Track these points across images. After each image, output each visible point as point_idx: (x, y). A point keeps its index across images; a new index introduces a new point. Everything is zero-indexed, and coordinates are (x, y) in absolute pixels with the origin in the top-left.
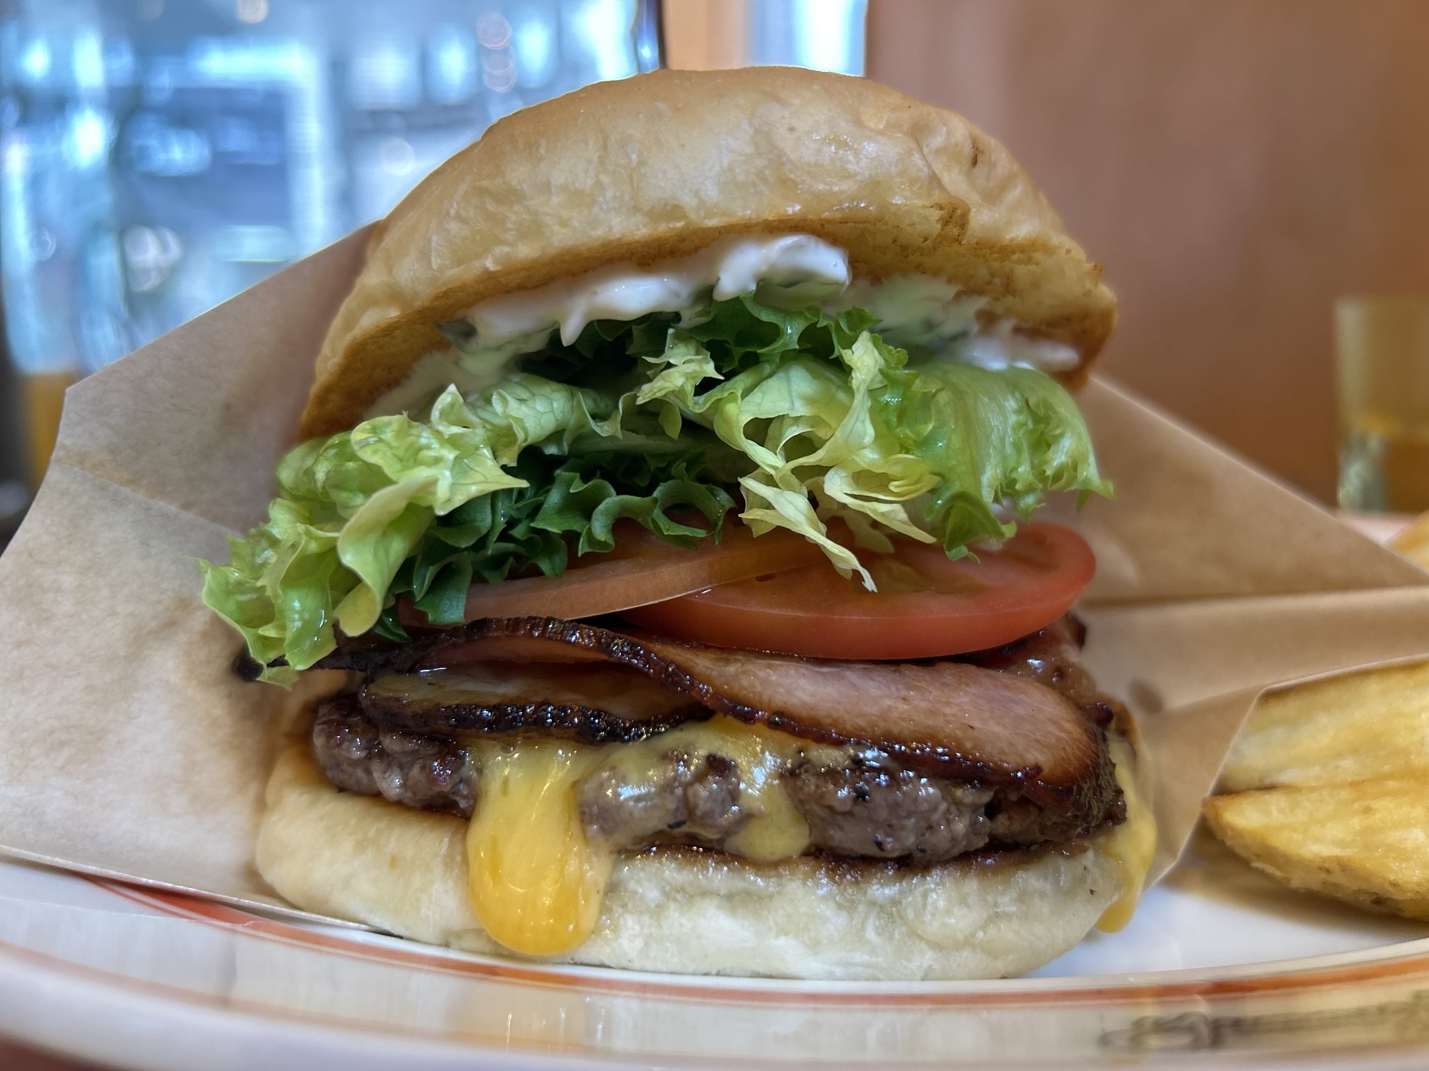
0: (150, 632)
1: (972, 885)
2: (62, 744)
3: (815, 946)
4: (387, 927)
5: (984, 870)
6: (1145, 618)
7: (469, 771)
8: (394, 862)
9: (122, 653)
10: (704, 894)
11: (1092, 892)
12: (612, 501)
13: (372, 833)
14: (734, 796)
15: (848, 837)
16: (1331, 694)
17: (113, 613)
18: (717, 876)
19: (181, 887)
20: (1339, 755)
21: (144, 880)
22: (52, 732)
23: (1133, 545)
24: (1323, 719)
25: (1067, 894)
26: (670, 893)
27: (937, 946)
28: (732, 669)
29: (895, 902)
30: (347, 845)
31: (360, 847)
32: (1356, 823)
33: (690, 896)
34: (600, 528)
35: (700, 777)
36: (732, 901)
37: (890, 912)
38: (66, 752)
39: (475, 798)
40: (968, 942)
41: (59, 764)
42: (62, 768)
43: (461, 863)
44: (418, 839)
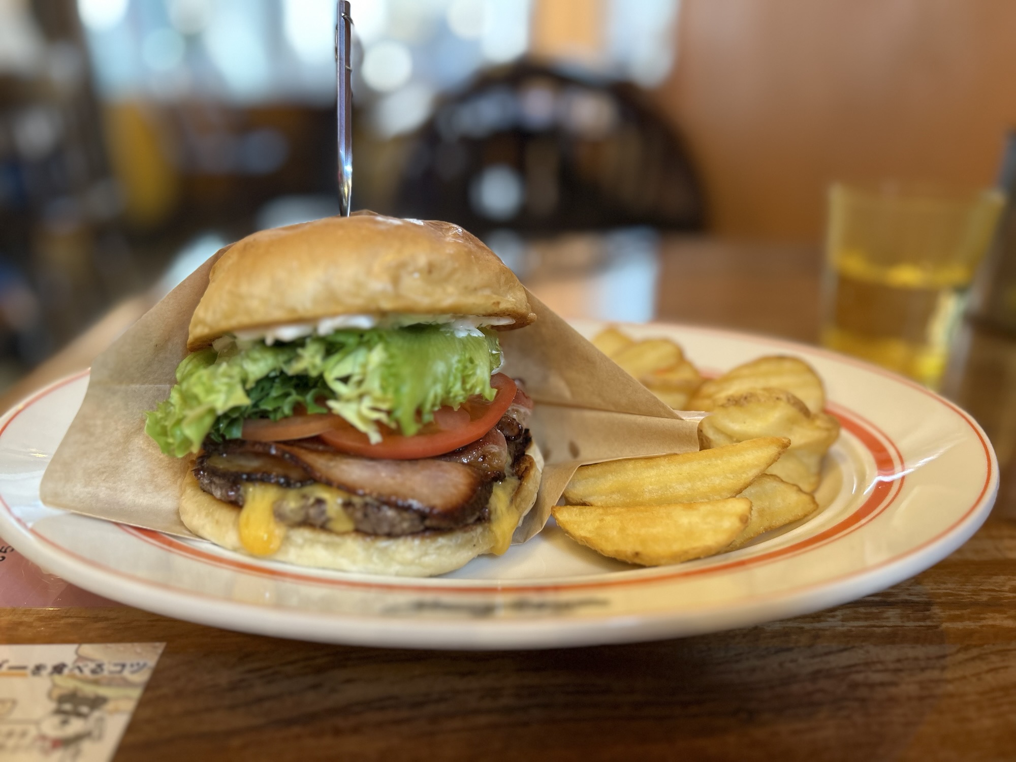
0: (132, 433)
1: (417, 542)
2: (103, 473)
3: (354, 562)
4: (216, 542)
5: (423, 538)
6: (575, 413)
7: (242, 491)
8: (217, 522)
9: (122, 441)
10: (318, 542)
11: (474, 545)
12: (294, 397)
13: (211, 510)
14: (323, 512)
15: (366, 527)
16: (614, 466)
17: (117, 429)
18: (324, 537)
19: (144, 527)
20: (613, 493)
21: (131, 524)
22: (99, 469)
23: (569, 383)
24: (610, 477)
25: (461, 546)
26: (306, 541)
27: (402, 563)
28: (332, 464)
29: (386, 548)
30: (203, 513)
31: (207, 515)
32: (597, 523)
33: (313, 542)
34: (287, 410)
35: (313, 505)
36: (327, 545)
37: (383, 551)
38: (105, 475)
39: (244, 501)
40: (412, 563)
41: (103, 479)
42: (104, 480)
43: (237, 525)
44: (225, 515)
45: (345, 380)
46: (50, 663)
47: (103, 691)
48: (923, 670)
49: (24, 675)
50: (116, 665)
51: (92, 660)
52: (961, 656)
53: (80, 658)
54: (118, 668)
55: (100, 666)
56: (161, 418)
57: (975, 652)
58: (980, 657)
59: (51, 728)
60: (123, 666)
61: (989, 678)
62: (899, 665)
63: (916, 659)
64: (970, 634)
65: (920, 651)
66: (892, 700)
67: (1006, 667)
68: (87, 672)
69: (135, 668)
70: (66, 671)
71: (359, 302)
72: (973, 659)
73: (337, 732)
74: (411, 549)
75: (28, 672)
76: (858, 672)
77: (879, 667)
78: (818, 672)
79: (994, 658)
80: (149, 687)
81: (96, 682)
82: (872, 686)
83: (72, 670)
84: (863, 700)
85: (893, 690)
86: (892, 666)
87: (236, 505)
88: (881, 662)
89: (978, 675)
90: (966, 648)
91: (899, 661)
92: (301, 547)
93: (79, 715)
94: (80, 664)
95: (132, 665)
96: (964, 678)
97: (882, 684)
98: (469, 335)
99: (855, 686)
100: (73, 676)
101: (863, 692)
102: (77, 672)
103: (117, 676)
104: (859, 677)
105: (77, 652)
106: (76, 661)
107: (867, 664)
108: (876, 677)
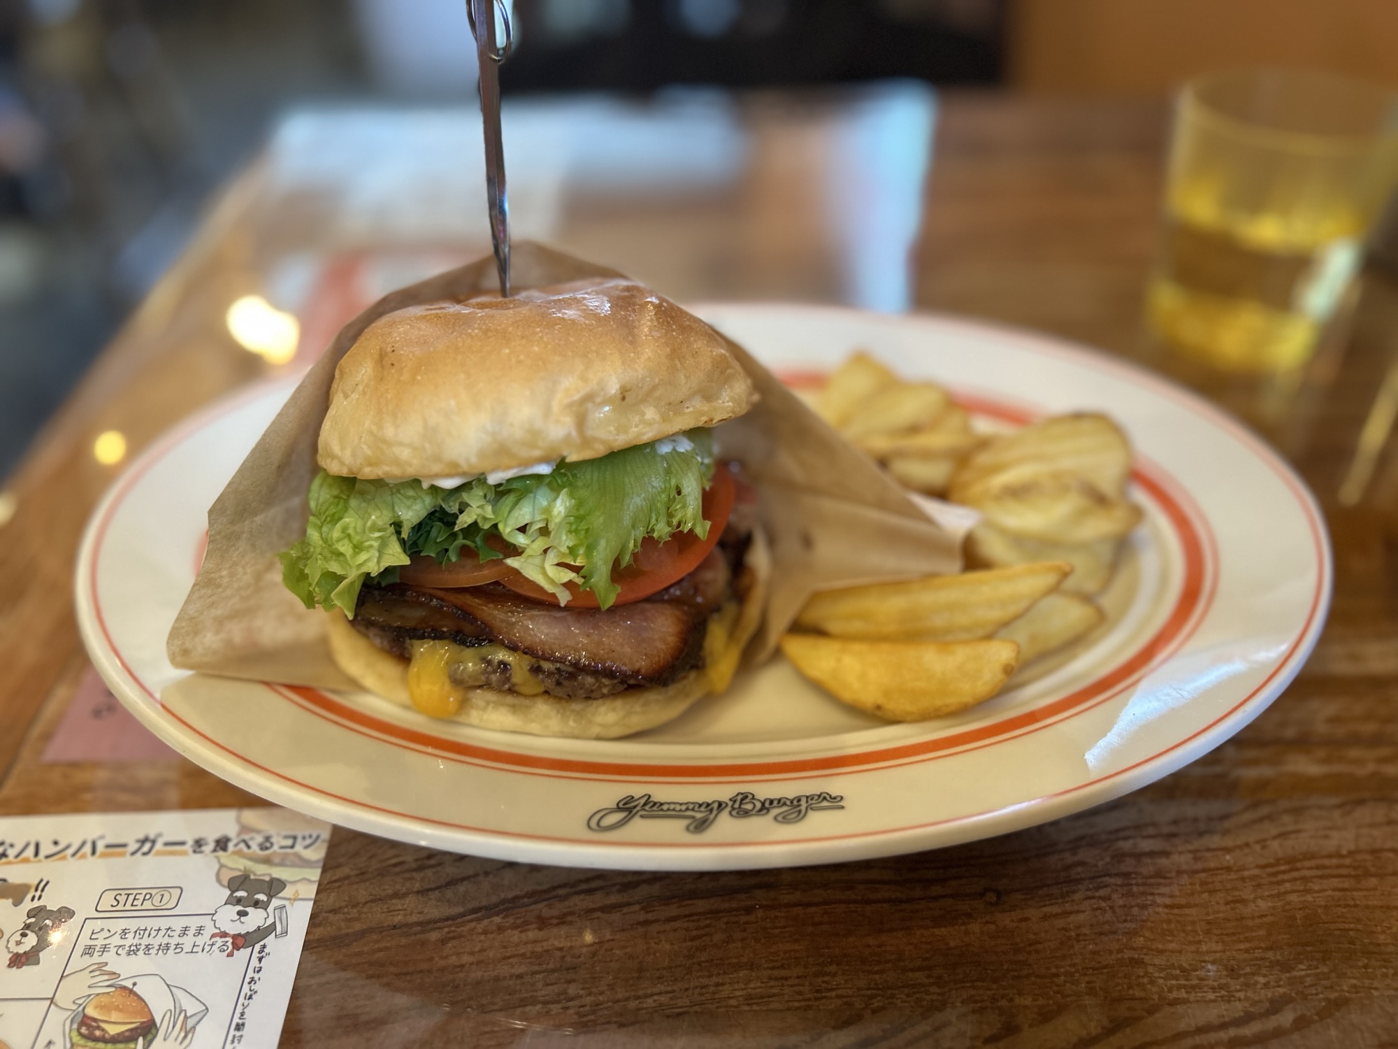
1: (619, 701)
3: (547, 726)
5: (627, 696)
6: (809, 499)
7: (408, 646)
10: (503, 705)
12: (462, 541)
13: (371, 660)
14: (509, 677)
17: (245, 573)
18: (510, 699)
22: (230, 615)
27: (603, 726)
29: (583, 710)
34: (452, 556)
35: (495, 671)
36: (514, 708)
38: (238, 618)
39: (412, 655)
40: (615, 724)
41: (236, 622)
43: (405, 681)
44: (389, 668)
45: (523, 529)
46: (211, 837)
47: (278, 873)
48: (1201, 834)
49: (184, 853)
50: (286, 837)
51: (258, 832)
52: (1248, 816)
53: (244, 829)
54: (289, 842)
55: (268, 839)
56: (299, 558)
57: (1264, 810)
58: (1269, 818)
59: (228, 920)
60: (295, 838)
61: (1275, 845)
62: (1173, 829)
63: (1195, 820)
64: (1262, 785)
65: (1202, 809)
66: (1160, 874)
67: (1298, 831)
68: (255, 847)
69: (308, 841)
70: (231, 846)
71: (537, 453)
72: (1261, 820)
73: (543, 923)
74: (614, 710)
75: (188, 848)
76: (1126, 838)
77: (1151, 831)
78: (1081, 838)
79: (1287, 819)
80: (328, 865)
81: (267, 861)
82: (1139, 856)
83: (236, 845)
84: (1127, 875)
85: (1163, 862)
86: (1166, 830)
87: (403, 658)
88: (1154, 824)
89: (1263, 842)
90: (1256, 805)
91: (1175, 822)
92: (484, 709)
93: (256, 904)
94: (246, 837)
95: (304, 838)
96: (1247, 845)
97: (1152, 854)
98: (674, 449)
99: (1120, 856)
100: (239, 853)
101: (1128, 865)
102: (242, 846)
103: (289, 851)
104: (1126, 845)
105: (238, 820)
106: (239, 834)
107: (1137, 827)
108: (1146, 845)
